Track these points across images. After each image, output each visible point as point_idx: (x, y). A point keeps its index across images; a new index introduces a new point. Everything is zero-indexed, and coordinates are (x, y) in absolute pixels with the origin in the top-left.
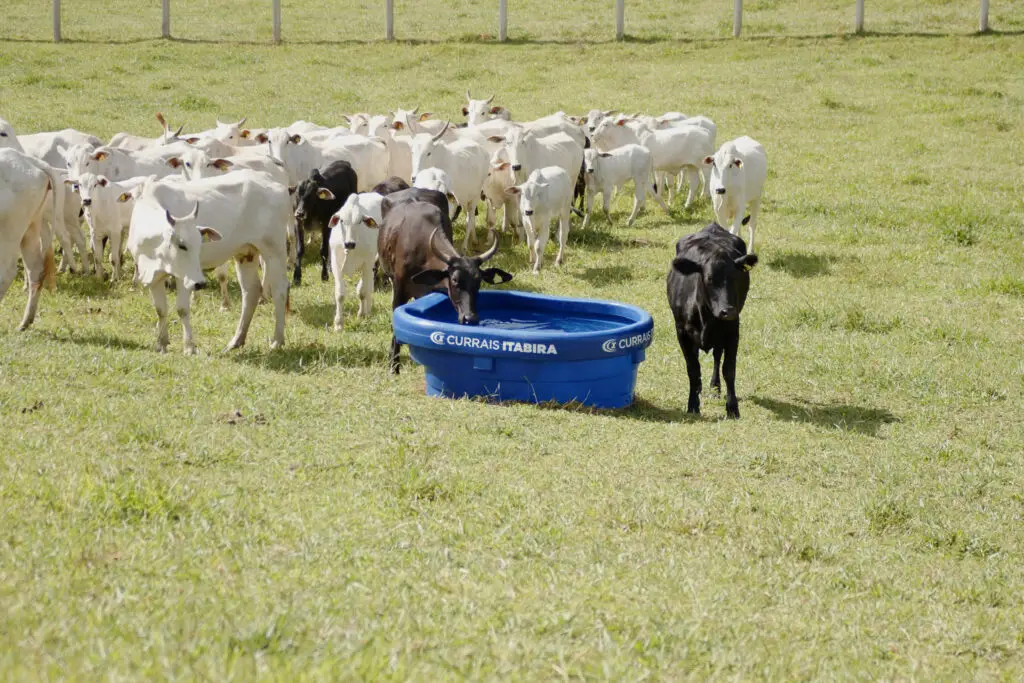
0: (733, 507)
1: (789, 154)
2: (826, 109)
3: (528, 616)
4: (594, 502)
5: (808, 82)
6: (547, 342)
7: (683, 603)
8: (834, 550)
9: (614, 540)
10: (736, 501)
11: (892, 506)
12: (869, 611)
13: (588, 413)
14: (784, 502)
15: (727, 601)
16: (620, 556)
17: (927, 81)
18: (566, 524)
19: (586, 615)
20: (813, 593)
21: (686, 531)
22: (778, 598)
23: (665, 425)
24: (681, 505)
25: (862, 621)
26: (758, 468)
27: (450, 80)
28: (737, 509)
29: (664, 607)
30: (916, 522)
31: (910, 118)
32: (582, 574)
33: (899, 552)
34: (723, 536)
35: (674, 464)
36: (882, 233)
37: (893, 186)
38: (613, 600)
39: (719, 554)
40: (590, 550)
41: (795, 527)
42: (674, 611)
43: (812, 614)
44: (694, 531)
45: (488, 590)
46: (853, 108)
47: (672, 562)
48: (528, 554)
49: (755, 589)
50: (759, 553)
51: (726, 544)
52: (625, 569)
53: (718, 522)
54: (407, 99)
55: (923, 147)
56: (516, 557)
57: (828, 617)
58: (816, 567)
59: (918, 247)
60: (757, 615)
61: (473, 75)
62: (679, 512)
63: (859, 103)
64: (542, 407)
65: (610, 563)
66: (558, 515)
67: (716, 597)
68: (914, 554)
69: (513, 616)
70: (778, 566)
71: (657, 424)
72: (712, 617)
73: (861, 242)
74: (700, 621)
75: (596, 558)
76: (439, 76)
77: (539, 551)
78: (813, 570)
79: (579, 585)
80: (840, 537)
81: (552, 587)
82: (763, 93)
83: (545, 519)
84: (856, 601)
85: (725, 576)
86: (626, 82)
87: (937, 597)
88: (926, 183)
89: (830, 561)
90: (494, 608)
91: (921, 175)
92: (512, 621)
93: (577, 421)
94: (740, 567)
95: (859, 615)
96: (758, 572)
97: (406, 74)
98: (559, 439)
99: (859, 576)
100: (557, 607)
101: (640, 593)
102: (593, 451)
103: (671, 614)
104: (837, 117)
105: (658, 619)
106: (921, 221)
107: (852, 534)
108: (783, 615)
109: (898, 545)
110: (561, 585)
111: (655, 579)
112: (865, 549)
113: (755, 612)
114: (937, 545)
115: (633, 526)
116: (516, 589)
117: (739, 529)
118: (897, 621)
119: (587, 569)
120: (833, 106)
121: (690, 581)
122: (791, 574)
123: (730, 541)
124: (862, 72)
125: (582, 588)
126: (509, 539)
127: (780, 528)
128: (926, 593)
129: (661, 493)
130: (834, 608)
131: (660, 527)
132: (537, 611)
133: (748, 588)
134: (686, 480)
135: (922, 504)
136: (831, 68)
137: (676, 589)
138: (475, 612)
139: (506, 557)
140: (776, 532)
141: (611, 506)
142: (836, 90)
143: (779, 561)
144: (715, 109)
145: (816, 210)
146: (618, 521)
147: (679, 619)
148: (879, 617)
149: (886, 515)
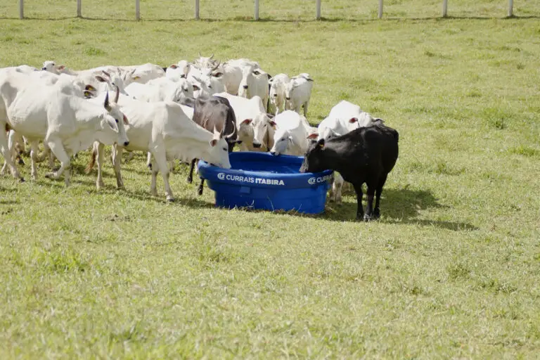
0: (377, 266)
1: (407, 80)
2: (427, 57)
3: (268, 323)
4: (302, 263)
5: (418, 42)
6: (279, 179)
7: (349, 317)
8: (430, 289)
9: (313, 283)
10: (378, 263)
11: (460, 266)
12: (448, 322)
13: (300, 216)
14: (403, 264)
15: (373, 316)
16: (317, 292)
17: (480, 43)
18: (288, 274)
19: (299, 322)
20: (418, 312)
21: (352, 279)
22: (400, 314)
23: (341, 223)
24: (349, 265)
25: (444, 326)
26: (390, 246)
27: (228, 40)
28: (378, 268)
29: (339, 319)
30: (473, 274)
31: (471, 62)
32: (297, 301)
33: (463, 291)
34: (371, 281)
35: (346, 243)
36: (456, 122)
37: (462, 97)
38: (313, 314)
39: (369, 291)
40: (301, 288)
41: (409, 277)
42: (345, 321)
43: (418, 323)
44: (356, 279)
45: (247, 309)
46: (441, 56)
47: (344, 295)
48: (268, 290)
49: (388, 310)
50: (390, 290)
51: (373, 286)
52: (320, 299)
53: (368, 274)
54: (207, 50)
55: (478, 78)
56: (262, 292)
57: (427, 325)
58: (420, 298)
59: (475, 130)
60: (389, 323)
61: (241, 38)
62: (348, 269)
63: (444, 54)
64: (276, 213)
65: (311, 295)
66: (285, 270)
67: (367, 314)
68: (472, 291)
69: (261, 323)
70: (399, 298)
71: (337, 222)
72: (365, 324)
73: (445, 127)
74: (359, 326)
75: (304, 293)
76: (223, 38)
77: (274, 289)
78: (418, 299)
79: (295, 307)
80: (433, 282)
81: (281, 307)
82: (394, 48)
83: (277, 272)
84: (441, 316)
85: (372, 303)
86: (322, 42)
87: (483, 314)
88: (480, 96)
89: (427, 295)
90: (251, 319)
91: (477, 92)
92: (259, 325)
93: (294, 220)
94: (380, 298)
95: (442, 323)
96: (389, 300)
97: (206, 37)
98: (285, 229)
99: (442, 303)
100: (283, 319)
101: (327, 311)
102: (303, 236)
103: (343, 322)
104: (432, 61)
105: (337, 325)
106: (477, 116)
107: (439, 281)
108: (401, 324)
109: (464, 287)
110: (286, 306)
111: (335, 304)
112: (446, 289)
113: (388, 321)
114: (484, 287)
115: (324, 276)
116: (262, 309)
117: (380, 278)
118: (462, 327)
119: (299, 298)
120: (431, 55)
121: (354, 305)
122: (407, 302)
123: (375, 284)
124: (446, 37)
125: (296, 309)
126: (258, 282)
127: (401, 278)
128: (478, 312)
129: (338, 259)
130: (430, 319)
131: (338, 277)
132: (272, 320)
133: (384, 309)
134: (352, 252)
135: (476, 265)
136: (430, 35)
137: (346, 309)
138: (240, 321)
139: (256, 292)
140: (399, 280)
141: (312, 265)
142: (433, 47)
143: (401, 295)
144: (369, 57)
145: (421, 110)
146: (316, 273)
147: (348, 325)
148: (453, 325)
149: (457, 271)
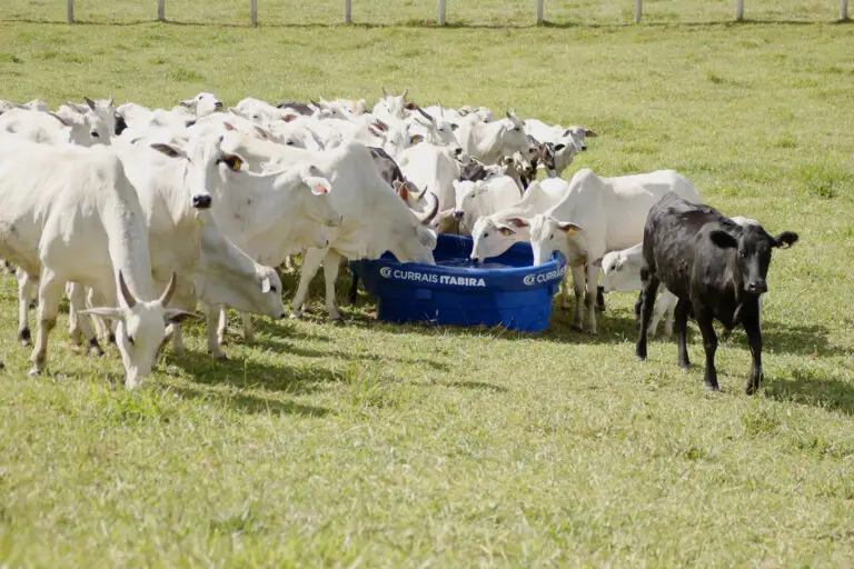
0: (631, 415)
1: (680, 121)
2: (712, 84)
3: (459, 504)
4: (515, 410)
5: (697, 61)
7: (588, 495)
8: (716, 451)
9: (531, 442)
10: (634, 409)
11: (764, 414)
12: (744, 502)
14: (674, 411)
15: (625, 494)
16: (537, 455)
17: (796, 61)
18: (491, 427)
19: (508, 503)
20: (698, 487)
21: (593, 435)
22: (668, 491)
23: (576, 347)
24: (588, 412)
25: (739, 510)
26: (652, 383)
27: (397, 57)
28: (634, 417)
29: (573, 497)
30: (783, 428)
31: (781, 93)
32: (505, 470)
33: (769, 454)
34: (623, 439)
35: (583, 379)
36: (759, 187)
37: (768, 148)
38: (530, 491)
39: (619, 454)
40: (511, 450)
41: (683, 432)
42: (581, 501)
43: (697, 504)
44: (600, 434)
45: (426, 482)
46: (734, 83)
47: (580, 459)
48: (460, 452)
49: (649, 483)
50: (652, 453)
51: (625, 446)
52: (541, 466)
53: (618, 427)
54: (363, 73)
55: (792, 117)
56: (450, 456)
57: (711, 507)
58: (700, 465)
59: (788, 200)
60: (650, 505)
61: (417, 53)
62: (586, 419)
63: (738, 79)
64: (472, 331)
65: (528, 460)
66: (486, 421)
67: (616, 490)
68: (782, 455)
69: (448, 503)
70: (667, 464)
71: (568, 345)
72: (613, 506)
73: (740, 195)
74: (603, 509)
75: (517, 457)
76: (389, 54)
77: (469, 450)
78: (697, 467)
79: (503, 478)
80: (720, 440)
81: (480, 480)
82: (658, 70)
83: (474, 424)
84: (733, 493)
85: (624, 472)
86: (546, 60)
87: (801, 491)
88: (795, 146)
89: (711, 460)
90: (432, 497)
91: (789, 139)
92: (446, 508)
94: (637, 465)
95: (736, 505)
96: (652, 469)
97: (361, 52)
98: (486, 357)
99: (736, 473)
100: (484, 497)
101: (553, 486)
102: (517, 367)
103: (579, 503)
104: (720, 91)
105: (568, 507)
106: (790, 178)
107: (730, 438)
108: (672, 505)
109: (769, 447)
110: (487, 479)
111: (566, 474)
112: (741, 451)
113: (649, 502)
114: (801, 447)
115: (548, 431)
116: (450, 482)
117: (636, 433)
118: (767, 510)
119: (510, 466)
120: (717, 81)
121: (596, 476)
122: (679, 471)
123: (629, 443)
124: (742, 53)
125: (505, 482)
126: (445, 440)
127: (670, 433)
128: (791, 487)
129: (571, 403)
130: (715, 499)
131: (570, 431)
132: (467, 500)
133: (643, 482)
134: (593, 392)
135: (789, 414)
136: (716, 49)
137: (583, 483)
138: (416, 501)
139: (441, 455)
140: (667, 436)
141: (529, 413)
142: (720, 68)
143: (670, 460)
144: (619, 83)
145: (702, 168)
146: (536, 426)
147: (585, 508)
148: (752, 507)
149: (758, 422)
